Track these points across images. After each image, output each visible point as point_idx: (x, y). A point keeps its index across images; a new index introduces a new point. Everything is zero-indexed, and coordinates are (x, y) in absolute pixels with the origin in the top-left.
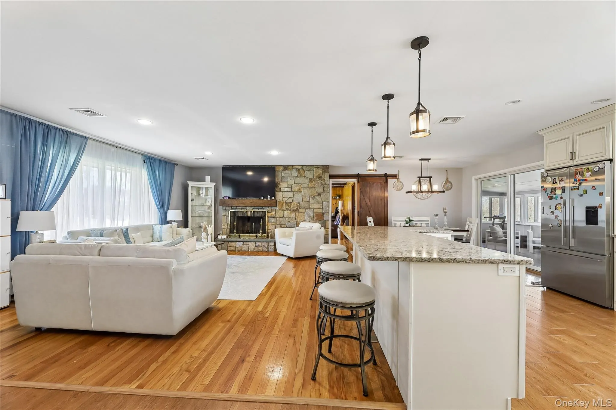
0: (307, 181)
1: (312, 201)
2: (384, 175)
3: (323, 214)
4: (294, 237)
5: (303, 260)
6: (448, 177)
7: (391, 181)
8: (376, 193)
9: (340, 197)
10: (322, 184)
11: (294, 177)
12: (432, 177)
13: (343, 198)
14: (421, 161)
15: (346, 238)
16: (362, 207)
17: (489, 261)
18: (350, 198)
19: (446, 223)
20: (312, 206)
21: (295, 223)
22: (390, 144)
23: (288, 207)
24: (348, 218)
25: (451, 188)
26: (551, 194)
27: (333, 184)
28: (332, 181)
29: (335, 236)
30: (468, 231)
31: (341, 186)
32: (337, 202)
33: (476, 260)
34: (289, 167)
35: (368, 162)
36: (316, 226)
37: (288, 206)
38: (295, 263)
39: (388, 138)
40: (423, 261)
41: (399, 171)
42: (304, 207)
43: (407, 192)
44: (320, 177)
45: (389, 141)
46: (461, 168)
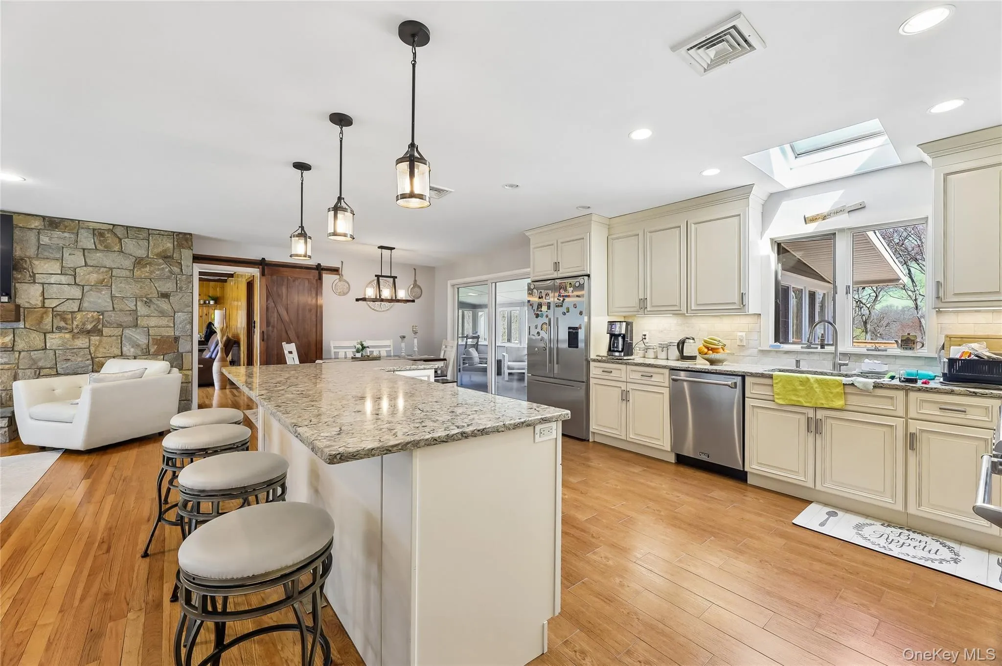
0: (128, 263)
1: (142, 310)
2: (316, 266)
3: (176, 339)
4: (85, 400)
5: (118, 452)
6: (416, 279)
7: (327, 278)
8: (300, 297)
9: (218, 301)
10: (171, 272)
11: (84, 250)
12: (396, 277)
13: (223, 303)
14: (380, 249)
15: (232, 384)
16: (272, 324)
17: (526, 423)
18: (243, 303)
19: (416, 349)
20: (142, 322)
21: (90, 362)
22: (345, 210)
23: (62, 324)
24: (237, 343)
25: (421, 295)
26: (537, 310)
27: (201, 273)
28: (198, 268)
29: (206, 381)
30: (445, 360)
31: (220, 279)
32: (211, 311)
33: (511, 424)
34: (66, 223)
35: (293, 238)
36: (157, 367)
37: (64, 320)
38: (90, 462)
39: (340, 199)
40: (437, 442)
41: (342, 262)
42: (118, 324)
43: (357, 300)
44: (166, 257)
45: (342, 205)
46: (434, 268)
